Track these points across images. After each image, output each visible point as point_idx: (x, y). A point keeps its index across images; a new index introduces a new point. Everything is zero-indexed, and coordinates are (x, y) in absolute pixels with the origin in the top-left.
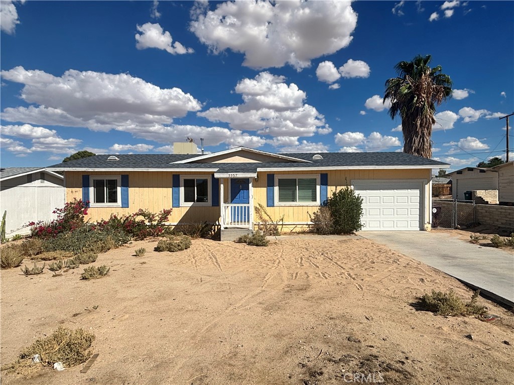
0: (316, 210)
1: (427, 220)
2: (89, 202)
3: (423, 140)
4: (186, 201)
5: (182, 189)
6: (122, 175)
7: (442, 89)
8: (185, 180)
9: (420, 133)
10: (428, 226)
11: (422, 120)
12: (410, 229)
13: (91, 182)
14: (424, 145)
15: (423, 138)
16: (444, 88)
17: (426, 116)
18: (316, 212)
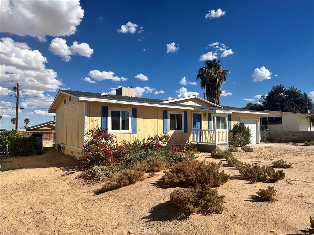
1: (259, 139)
2: (107, 130)
4: (171, 129)
5: (169, 120)
6: (132, 109)
8: (170, 115)
13: (109, 113)
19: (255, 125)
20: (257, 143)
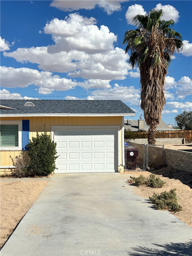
0: (18, 154)
1: (120, 163)
3: (155, 88)
7: (174, 41)
9: (153, 82)
10: (121, 168)
11: (154, 70)
12: (106, 171)
14: (156, 93)
15: (156, 87)
16: (175, 40)
17: (158, 66)
18: (18, 156)
19: (112, 137)
20: (117, 171)
